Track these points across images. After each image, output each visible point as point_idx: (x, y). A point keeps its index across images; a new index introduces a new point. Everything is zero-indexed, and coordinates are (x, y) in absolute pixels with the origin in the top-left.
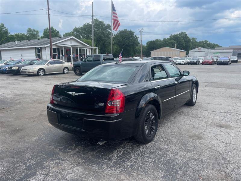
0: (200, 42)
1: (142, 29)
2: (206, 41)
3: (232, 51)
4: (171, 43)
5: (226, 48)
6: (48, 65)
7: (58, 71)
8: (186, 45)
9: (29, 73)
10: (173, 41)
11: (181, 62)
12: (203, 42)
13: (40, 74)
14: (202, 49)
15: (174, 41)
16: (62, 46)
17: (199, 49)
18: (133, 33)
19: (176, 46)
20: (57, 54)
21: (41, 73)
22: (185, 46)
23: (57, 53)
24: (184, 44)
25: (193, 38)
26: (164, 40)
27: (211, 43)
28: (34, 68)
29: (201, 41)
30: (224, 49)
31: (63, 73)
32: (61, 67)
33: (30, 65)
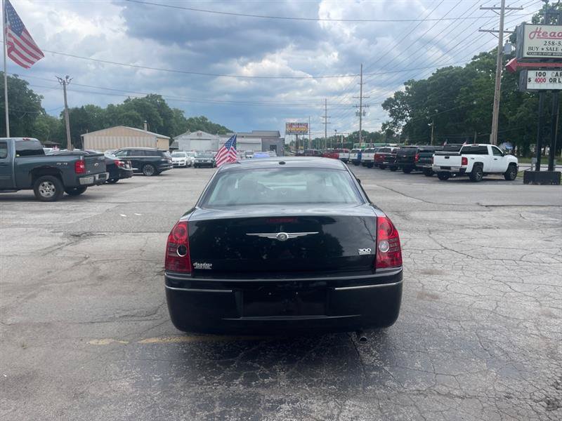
0: (191, 120)
1: (67, 78)
2: (204, 119)
3: (260, 140)
4: (131, 117)
5: (248, 135)
8: (164, 124)
10: (134, 112)
11: (180, 163)
12: (196, 118)
14: (205, 135)
15: (137, 114)
17: (198, 134)
18: (25, 83)
19: (146, 126)
22: (162, 125)
24: (160, 121)
25: (177, 110)
26: (108, 108)
27: (213, 123)
29: (193, 117)
30: (243, 137)
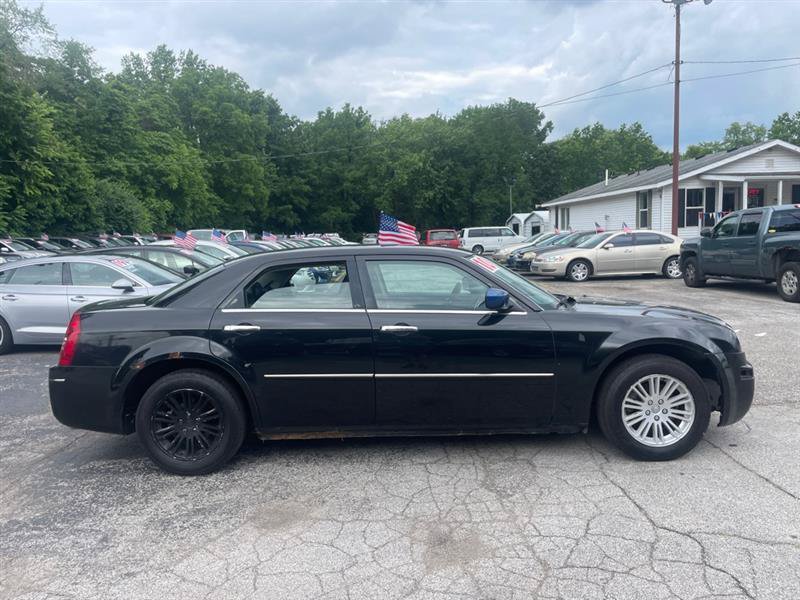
6: (607, 248)
7: (634, 269)
9: (544, 271)
13: (574, 274)
16: (718, 181)
20: (701, 210)
21: (580, 273)
23: (704, 207)
28: (557, 257)
31: (665, 275)
32: (657, 255)
33: (572, 246)
